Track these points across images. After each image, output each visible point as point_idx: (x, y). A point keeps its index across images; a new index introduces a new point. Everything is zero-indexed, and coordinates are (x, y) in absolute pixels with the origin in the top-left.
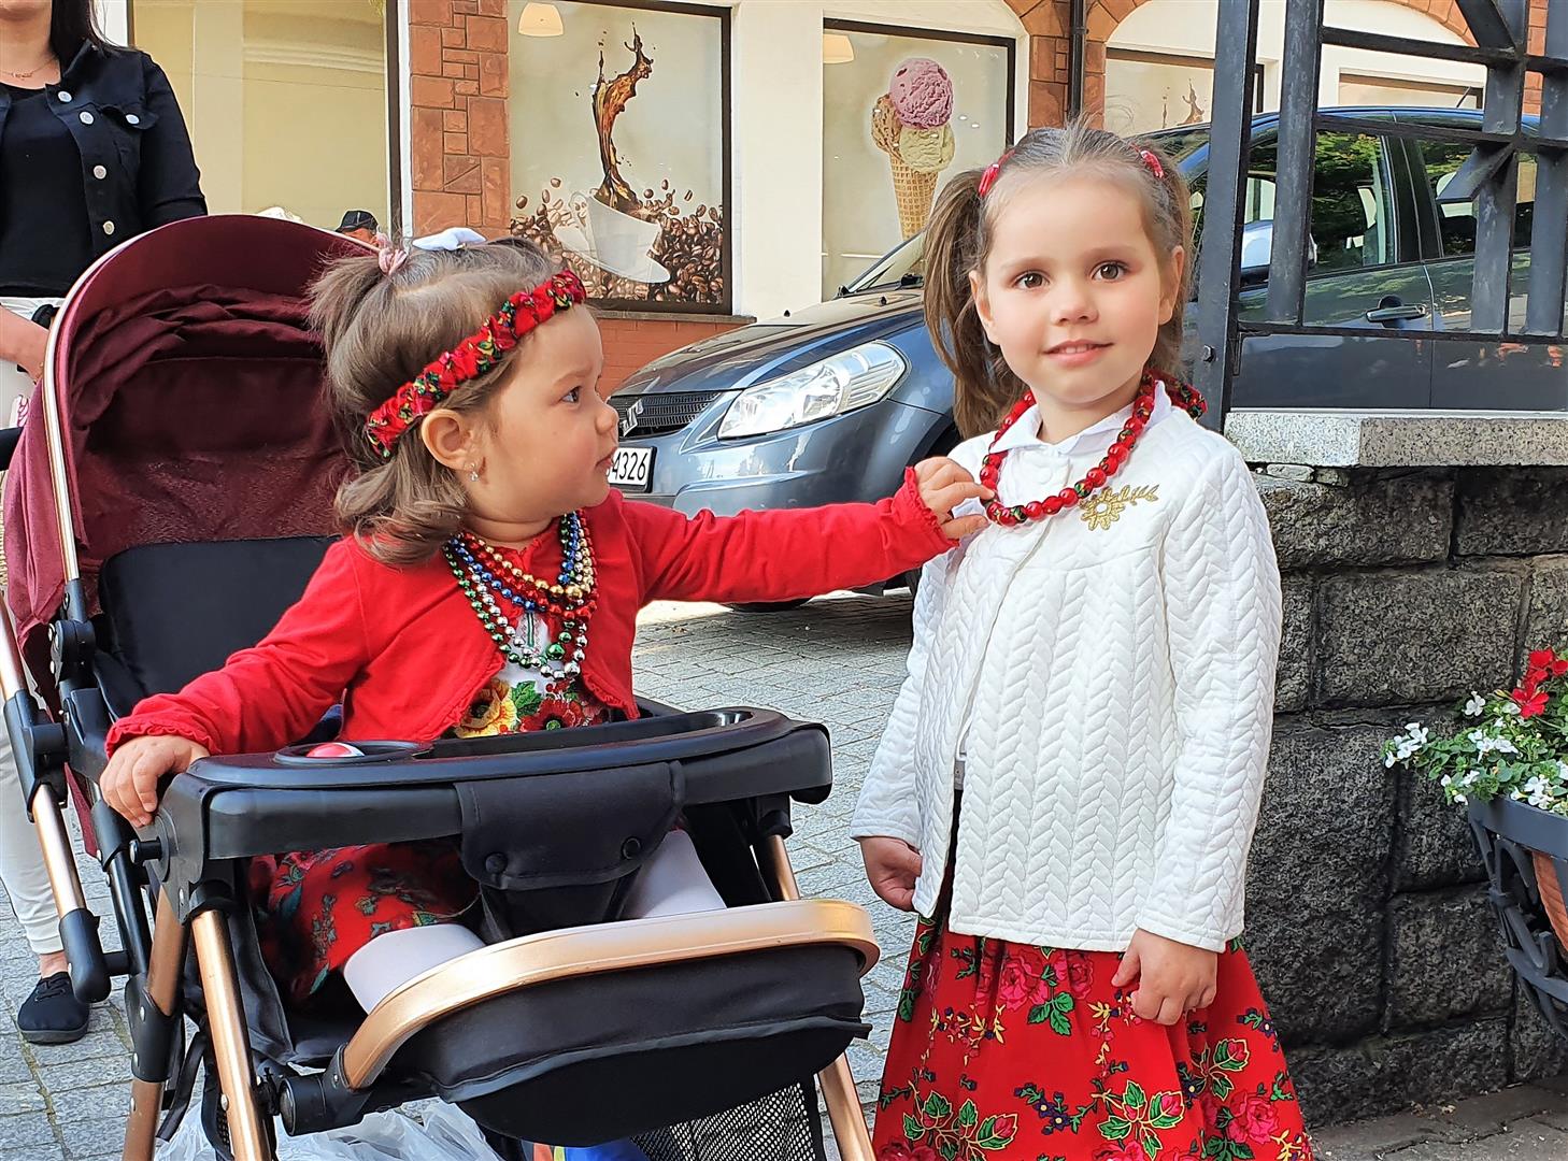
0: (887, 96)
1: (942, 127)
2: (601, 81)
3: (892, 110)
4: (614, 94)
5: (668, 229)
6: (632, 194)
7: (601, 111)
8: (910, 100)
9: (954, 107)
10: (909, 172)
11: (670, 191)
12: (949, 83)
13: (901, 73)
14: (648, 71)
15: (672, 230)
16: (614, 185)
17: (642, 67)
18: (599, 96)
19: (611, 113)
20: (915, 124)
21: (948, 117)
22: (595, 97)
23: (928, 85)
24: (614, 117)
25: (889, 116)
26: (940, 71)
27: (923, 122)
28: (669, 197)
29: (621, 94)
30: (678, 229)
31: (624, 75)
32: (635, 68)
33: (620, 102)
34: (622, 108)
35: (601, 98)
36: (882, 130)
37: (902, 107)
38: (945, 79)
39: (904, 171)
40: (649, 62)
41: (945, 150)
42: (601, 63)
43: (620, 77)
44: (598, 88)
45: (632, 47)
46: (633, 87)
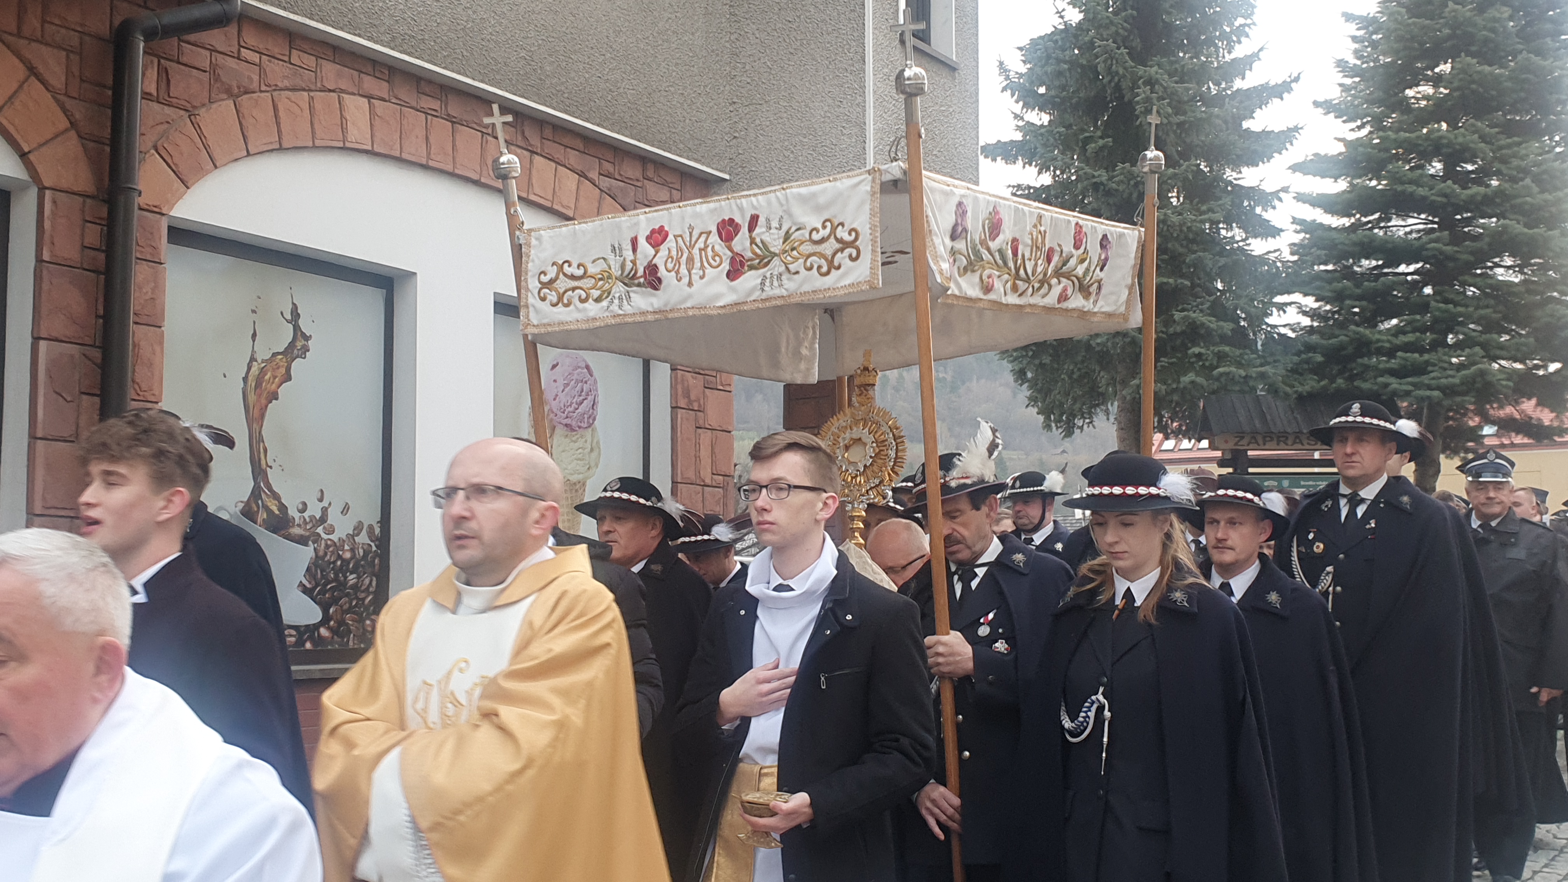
1: (590, 430)
2: (253, 359)
4: (267, 377)
5: (321, 553)
6: (283, 508)
7: (252, 398)
8: (561, 398)
9: (600, 408)
11: (325, 504)
12: (595, 382)
13: (555, 367)
14: (305, 349)
15: (326, 554)
16: (263, 496)
17: (299, 344)
18: (250, 378)
19: (263, 401)
20: (566, 426)
21: (594, 419)
22: (245, 379)
23: (577, 383)
24: (266, 406)
26: (587, 367)
27: (573, 424)
28: (325, 510)
29: (275, 377)
30: (332, 552)
31: (279, 353)
32: (292, 345)
33: (274, 387)
34: (275, 397)
35: (252, 382)
37: (553, 406)
38: (592, 375)
40: (307, 338)
41: (592, 456)
42: (254, 336)
43: (275, 355)
44: (249, 368)
45: (289, 317)
46: (288, 369)
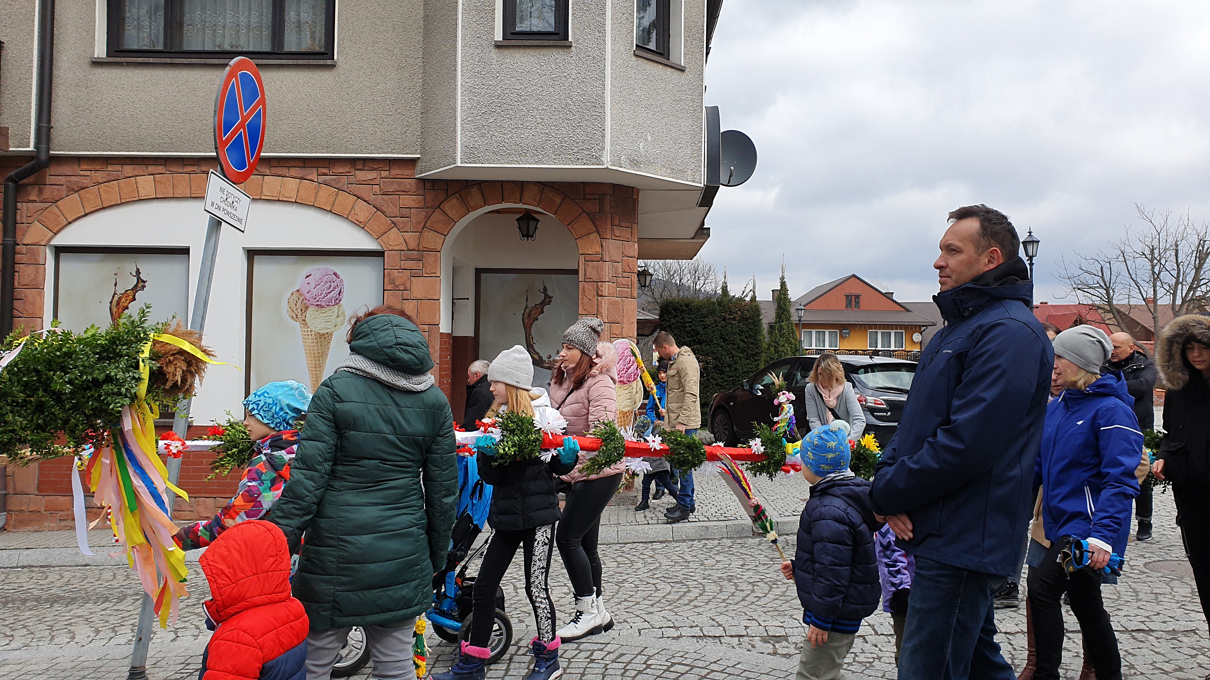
0: (298, 291)
1: (337, 306)
2: (115, 294)
3: (301, 298)
4: (122, 301)
7: (114, 310)
8: (315, 292)
9: (345, 292)
10: (313, 333)
12: (342, 281)
13: (307, 277)
14: (144, 287)
17: (140, 284)
19: (120, 310)
20: (317, 305)
21: (340, 300)
22: (111, 303)
23: (326, 283)
25: (299, 302)
26: (335, 274)
27: (323, 304)
29: (127, 300)
31: (129, 290)
32: (136, 286)
33: (126, 304)
34: (127, 308)
35: (114, 303)
36: (294, 310)
37: (308, 296)
38: (338, 278)
39: (309, 333)
40: (144, 282)
41: (339, 319)
42: (116, 285)
43: (127, 291)
44: (113, 297)
45: (135, 274)
46: (134, 296)
